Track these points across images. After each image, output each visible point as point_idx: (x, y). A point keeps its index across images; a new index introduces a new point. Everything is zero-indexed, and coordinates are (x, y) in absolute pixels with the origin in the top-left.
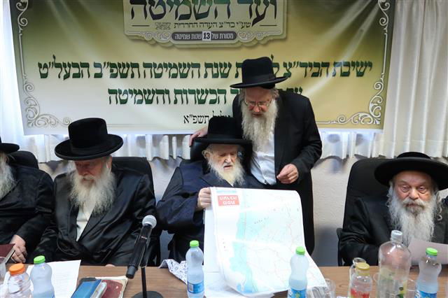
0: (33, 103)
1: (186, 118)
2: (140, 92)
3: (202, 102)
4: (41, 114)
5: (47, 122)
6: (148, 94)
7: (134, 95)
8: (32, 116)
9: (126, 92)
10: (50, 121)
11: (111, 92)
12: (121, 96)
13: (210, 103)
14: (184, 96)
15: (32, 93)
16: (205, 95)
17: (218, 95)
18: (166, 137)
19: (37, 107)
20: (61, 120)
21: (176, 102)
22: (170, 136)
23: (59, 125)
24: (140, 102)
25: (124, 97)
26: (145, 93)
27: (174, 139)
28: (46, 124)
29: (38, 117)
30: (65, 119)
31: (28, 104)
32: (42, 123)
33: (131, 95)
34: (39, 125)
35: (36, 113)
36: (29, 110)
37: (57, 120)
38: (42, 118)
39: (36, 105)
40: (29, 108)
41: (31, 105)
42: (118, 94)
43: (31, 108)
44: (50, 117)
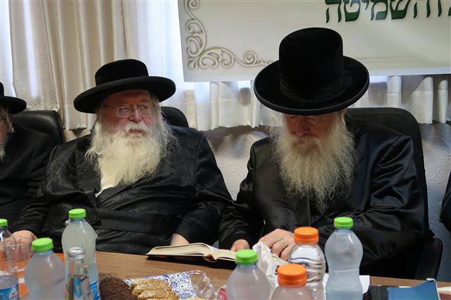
0: (197, 29)
4: (207, 48)
5: (218, 61)
6: (397, 1)
7: (371, 4)
8: (194, 50)
10: (223, 59)
12: (348, 6)
15: (197, 13)
18: (429, 81)
19: (202, 36)
20: (241, 57)
22: (437, 79)
23: (236, 64)
24: (382, 16)
25: (352, 9)
27: (444, 84)
28: (215, 64)
29: (203, 52)
30: (246, 54)
31: (189, 29)
32: (209, 62)
33: (366, 4)
34: (204, 65)
35: (201, 46)
36: (190, 41)
37: (233, 57)
38: (209, 54)
39: (202, 32)
40: (192, 36)
41: (194, 33)
42: (343, 4)
43: (194, 37)
44: (223, 52)
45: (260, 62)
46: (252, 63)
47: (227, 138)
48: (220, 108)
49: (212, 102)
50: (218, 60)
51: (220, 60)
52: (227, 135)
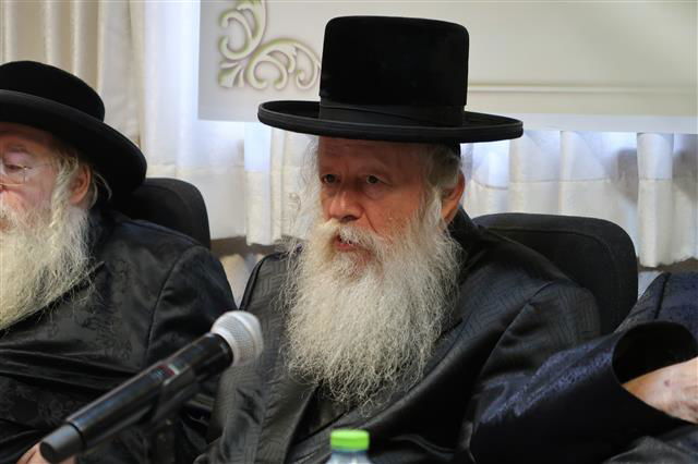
4: (269, 37)
8: (237, 43)
19: (259, 9)
28: (281, 79)
29: (259, 49)
32: (269, 72)
34: (259, 80)
35: (254, 33)
36: (230, 20)
37: (316, 62)
38: (271, 54)
40: (235, 10)
43: (241, 12)
44: (297, 49)
49: (274, 174)
50: (287, 67)
51: (291, 70)
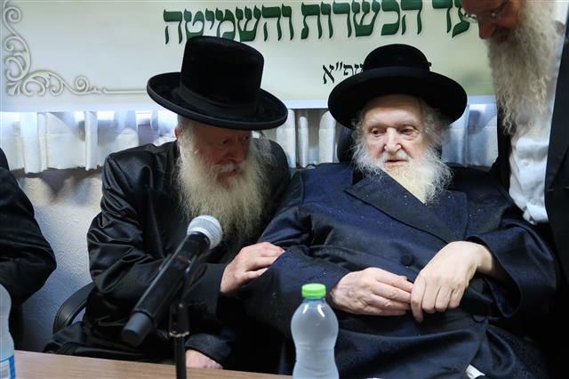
0: (19, 47)
1: (328, 72)
2: (228, 16)
3: (364, 31)
4: (32, 70)
5: (45, 87)
6: (245, 20)
7: (217, 22)
8: (15, 72)
9: (199, 17)
10: (51, 85)
11: (170, 17)
12: (190, 24)
13: (384, 33)
14: (324, 19)
15: (19, 28)
16: (372, 14)
17: (403, 13)
19: (26, 56)
20: (71, 82)
21: (305, 34)
23: (66, 94)
25: (195, 28)
26: (240, 18)
27: (303, 121)
28: (41, 90)
29: (27, 75)
30: (77, 79)
31: (8, 47)
32: (34, 87)
33: (210, 23)
34: (29, 91)
35: (24, 68)
36: (10, 61)
37: (62, 82)
38: (34, 78)
39: (25, 50)
40: (12, 56)
41: (14, 51)
42: (184, 22)
43: (16, 57)
44: (50, 75)
45: (93, 89)
46: (84, 90)
47: (68, 182)
48: (49, 145)
49: (40, 138)
50: (45, 85)
51: (47, 86)
52: (68, 177)
